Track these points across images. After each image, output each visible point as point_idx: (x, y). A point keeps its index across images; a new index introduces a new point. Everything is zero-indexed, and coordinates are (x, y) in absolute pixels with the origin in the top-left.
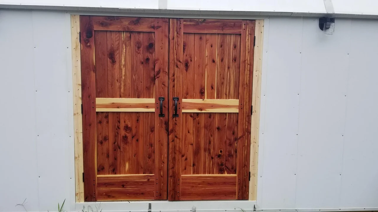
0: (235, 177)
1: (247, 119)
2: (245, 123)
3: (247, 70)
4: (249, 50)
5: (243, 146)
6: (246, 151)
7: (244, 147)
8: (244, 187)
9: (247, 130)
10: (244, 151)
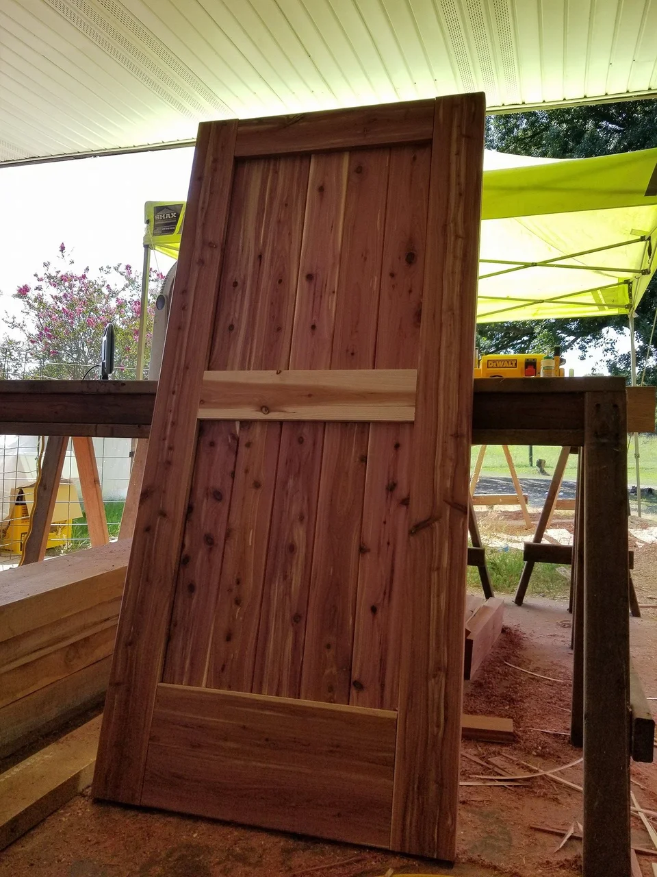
0: (392, 723)
1: (451, 451)
2: (443, 466)
3: (452, 256)
4: (463, 187)
5: (430, 569)
6: (443, 596)
7: (435, 575)
8: (433, 787)
9: (453, 497)
10: (434, 600)
